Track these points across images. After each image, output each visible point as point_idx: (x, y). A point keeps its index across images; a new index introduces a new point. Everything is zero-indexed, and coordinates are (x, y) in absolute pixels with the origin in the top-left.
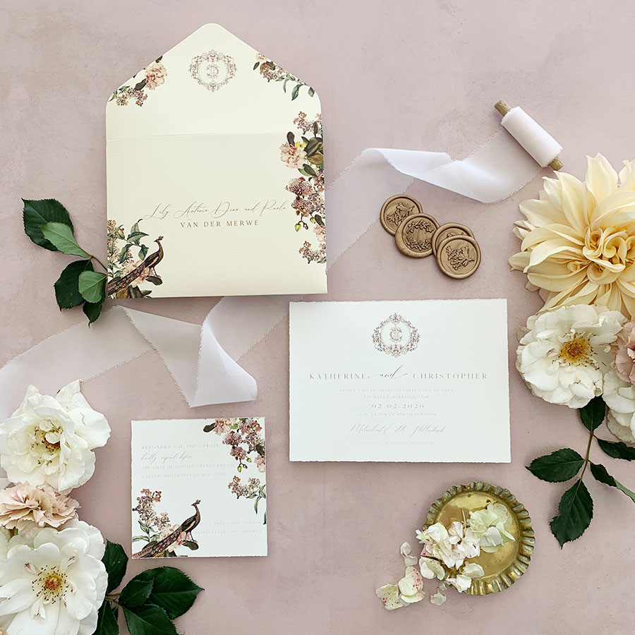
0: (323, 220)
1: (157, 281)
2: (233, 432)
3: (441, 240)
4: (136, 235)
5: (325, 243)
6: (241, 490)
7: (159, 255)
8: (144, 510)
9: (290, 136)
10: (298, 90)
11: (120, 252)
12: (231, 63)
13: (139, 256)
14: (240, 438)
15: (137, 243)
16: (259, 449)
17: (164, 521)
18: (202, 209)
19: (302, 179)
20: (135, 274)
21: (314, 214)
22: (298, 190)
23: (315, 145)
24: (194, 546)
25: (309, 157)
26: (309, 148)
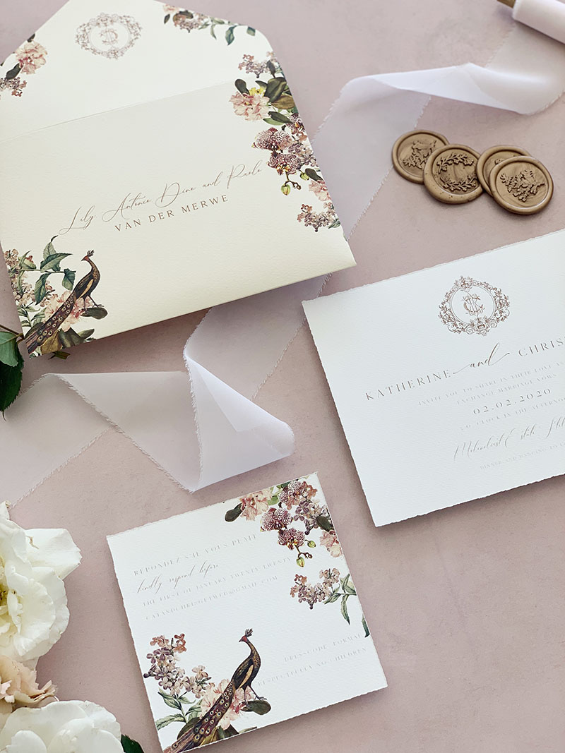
0: (318, 174)
1: (99, 312)
2: (272, 510)
3: (489, 171)
4: (52, 259)
5: (330, 201)
6: (312, 594)
7: (93, 277)
8: (163, 672)
9: (240, 84)
10: (232, 32)
11: (34, 288)
12: (132, 23)
13: (64, 285)
14: (286, 515)
15: (57, 269)
16: (323, 523)
17: (202, 680)
18: (142, 201)
19: (273, 130)
20: (62, 313)
21: (303, 168)
22: (271, 144)
23: (277, 88)
24: (261, 707)
25: (273, 102)
26: (270, 91)
